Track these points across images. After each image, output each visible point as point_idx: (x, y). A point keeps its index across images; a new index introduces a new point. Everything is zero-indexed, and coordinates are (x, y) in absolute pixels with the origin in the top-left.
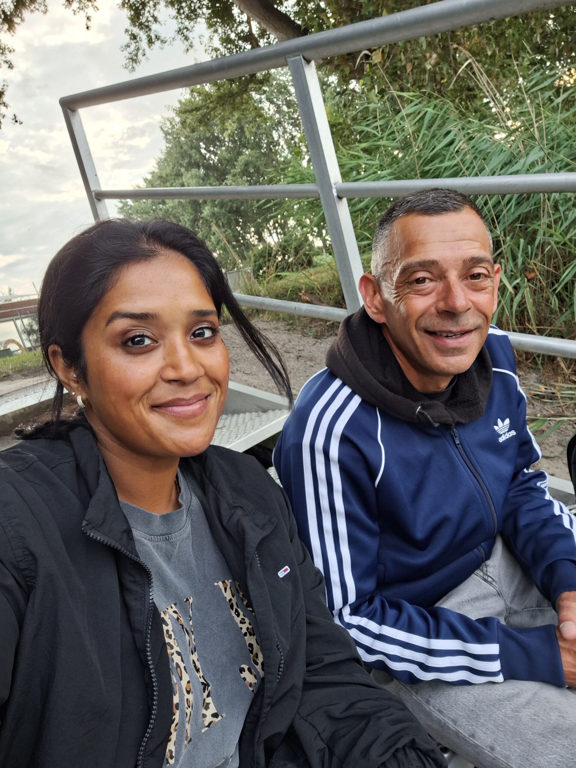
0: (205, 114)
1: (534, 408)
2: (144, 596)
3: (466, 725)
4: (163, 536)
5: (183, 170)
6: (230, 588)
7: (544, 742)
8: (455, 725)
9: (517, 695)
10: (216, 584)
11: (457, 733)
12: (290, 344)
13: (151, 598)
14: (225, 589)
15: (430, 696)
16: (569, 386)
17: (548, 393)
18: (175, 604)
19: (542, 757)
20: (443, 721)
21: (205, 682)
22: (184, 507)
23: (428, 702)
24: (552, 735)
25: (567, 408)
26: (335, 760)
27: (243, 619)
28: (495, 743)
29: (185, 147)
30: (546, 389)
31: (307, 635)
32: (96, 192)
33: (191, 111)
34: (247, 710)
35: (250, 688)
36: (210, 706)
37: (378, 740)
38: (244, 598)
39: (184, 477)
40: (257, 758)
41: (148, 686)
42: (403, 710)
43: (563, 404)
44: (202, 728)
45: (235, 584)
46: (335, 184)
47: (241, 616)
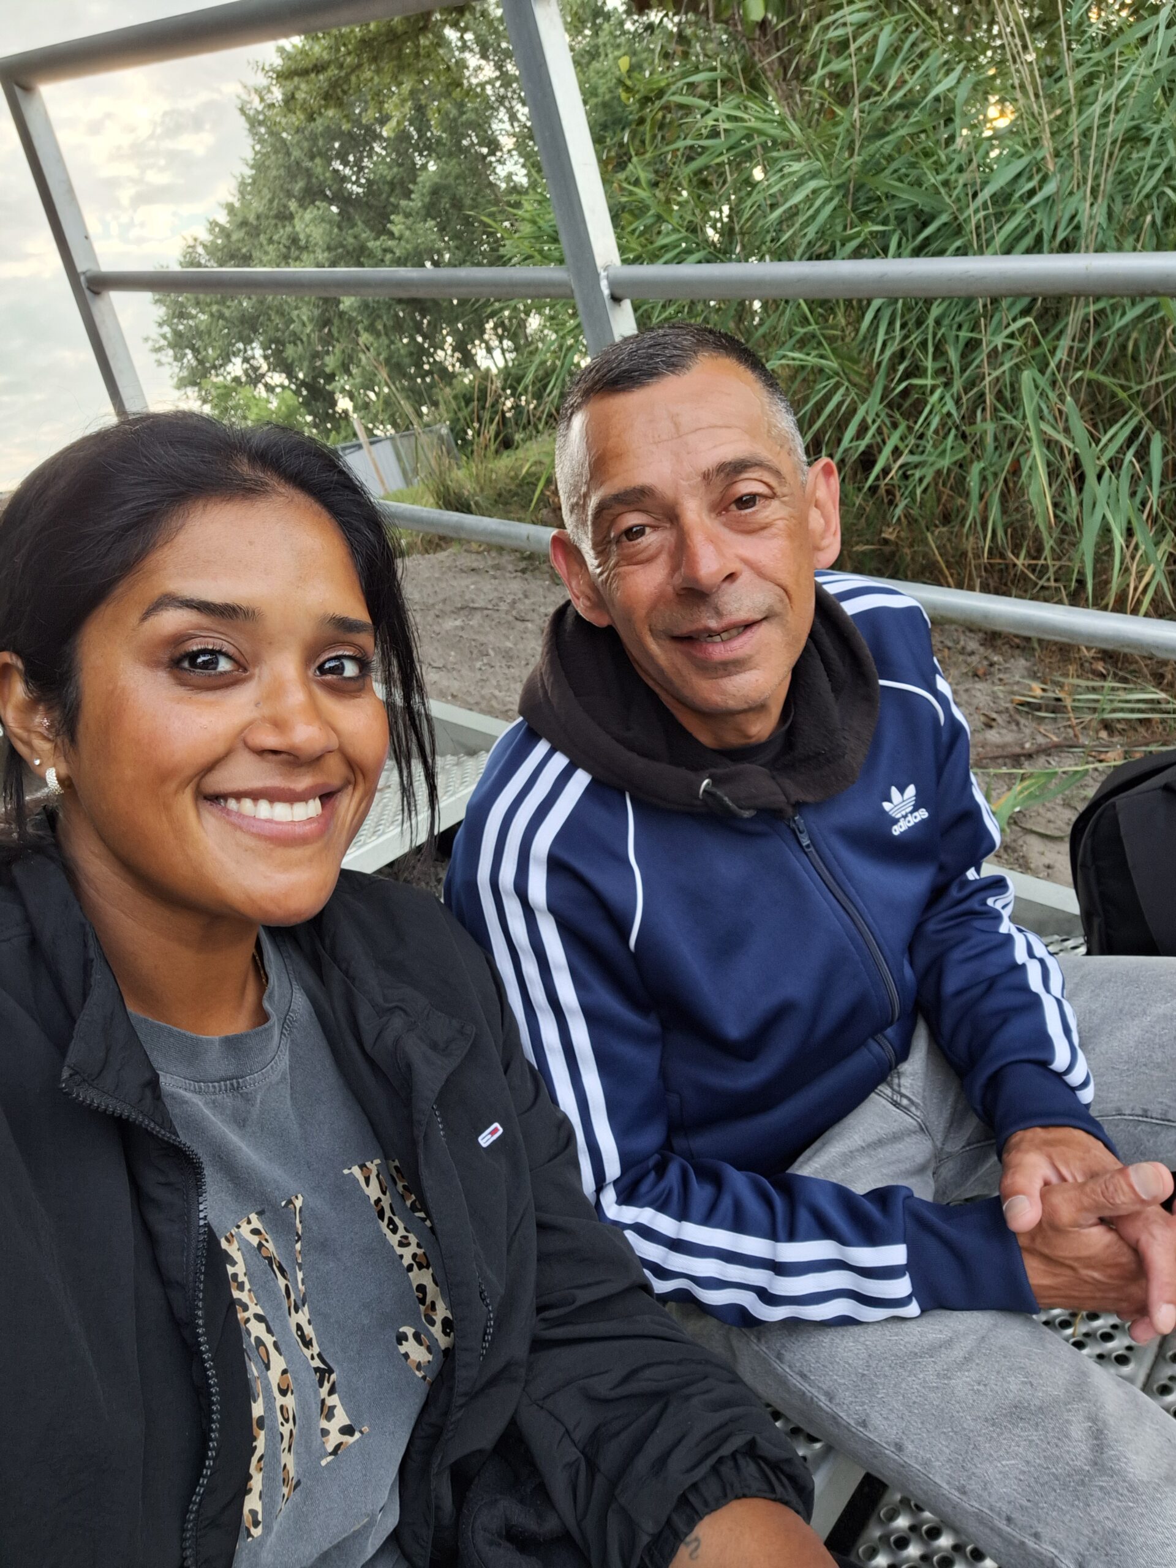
0: (337, 81)
1: (1020, 730)
2: (187, 1213)
3: (851, 1403)
4: (225, 1080)
5: (293, 205)
6: (378, 1176)
7: (995, 1435)
8: (830, 1401)
9: (948, 1344)
10: (346, 1172)
11: (834, 1418)
12: (527, 601)
13: (202, 1215)
14: (367, 1180)
15: (783, 1346)
16: (1091, 684)
17: (1049, 698)
18: (260, 1213)
19: (991, 1462)
20: (809, 1394)
21: (322, 1366)
22: (274, 1019)
23: (780, 1357)
24: (1009, 1421)
25: (1084, 728)
26: (599, 1479)
27: (406, 1237)
28: (904, 1438)
29: (296, 153)
30: (1044, 690)
31: (539, 1251)
32: (88, 274)
33: (304, 73)
34: (415, 1416)
35: (417, 1373)
36: (336, 1411)
37: (684, 1443)
38: (407, 1194)
39: (278, 947)
40: (437, 1497)
41: (200, 1392)
42: (732, 1382)
43: (1075, 721)
44: (322, 1457)
45: (387, 1166)
46: (606, 269)
47: (401, 1232)
